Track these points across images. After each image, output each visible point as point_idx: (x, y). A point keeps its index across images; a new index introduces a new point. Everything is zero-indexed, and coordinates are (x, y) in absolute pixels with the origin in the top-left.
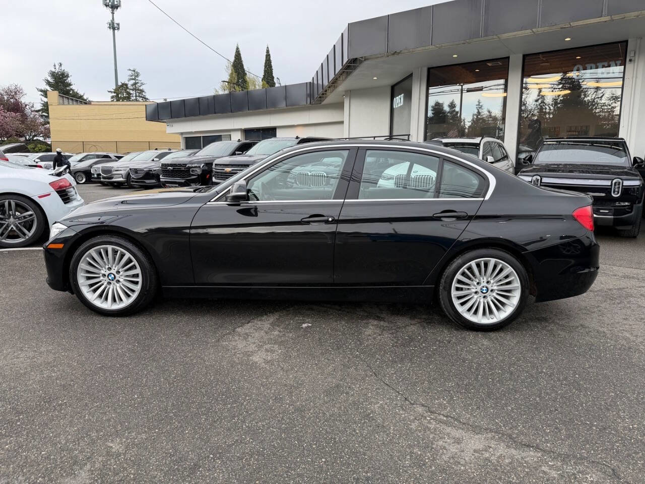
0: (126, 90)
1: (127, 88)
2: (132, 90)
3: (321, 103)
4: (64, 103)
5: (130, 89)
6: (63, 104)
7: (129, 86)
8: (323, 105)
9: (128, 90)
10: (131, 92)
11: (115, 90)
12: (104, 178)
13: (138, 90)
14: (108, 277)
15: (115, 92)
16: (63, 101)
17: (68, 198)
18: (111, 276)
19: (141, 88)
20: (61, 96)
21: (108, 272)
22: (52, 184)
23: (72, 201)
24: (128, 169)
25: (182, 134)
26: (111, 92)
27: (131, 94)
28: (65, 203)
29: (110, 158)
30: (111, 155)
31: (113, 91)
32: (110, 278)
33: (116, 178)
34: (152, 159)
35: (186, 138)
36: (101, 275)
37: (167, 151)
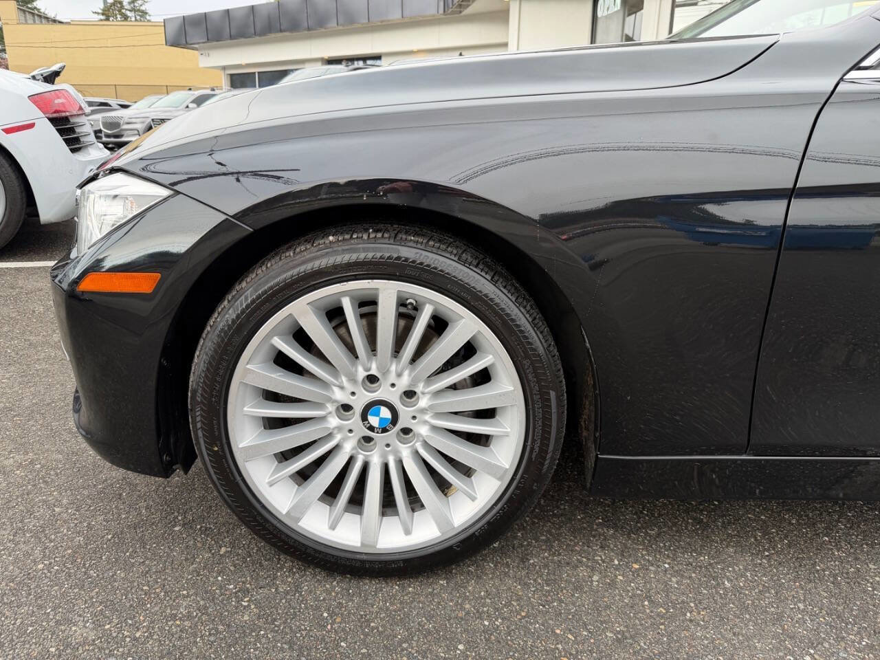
0: (120, 11)
1: (122, 7)
2: (130, 11)
3: (461, 12)
4: (26, 20)
5: (126, 10)
6: (26, 23)
7: (125, 4)
8: (465, 16)
9: (123, 11)
10: (129, 13)
11: (103, 10)
12: (108, 136)
13: (139, 10)
14: (364, 418)
15: (103, 14)
16: (25, 17)
17: (77, 140)
18: (377, 414)
19: (143, 8)
20: (20, 9)
21: (365, 397)
22: (35, 99)
23: (86, 146)
24: (150, 120)
25: (224, 68)
26: (98, 13)
27: (129, 17)
28: (73, 151)
29: (110, 106)
30: (113, 102)
31: (100, 11)
32: (374, 421)
33: (128, 136)
34: (185, 105)
35: (232, 75)
36: (331, 408)
37: (208, 92)
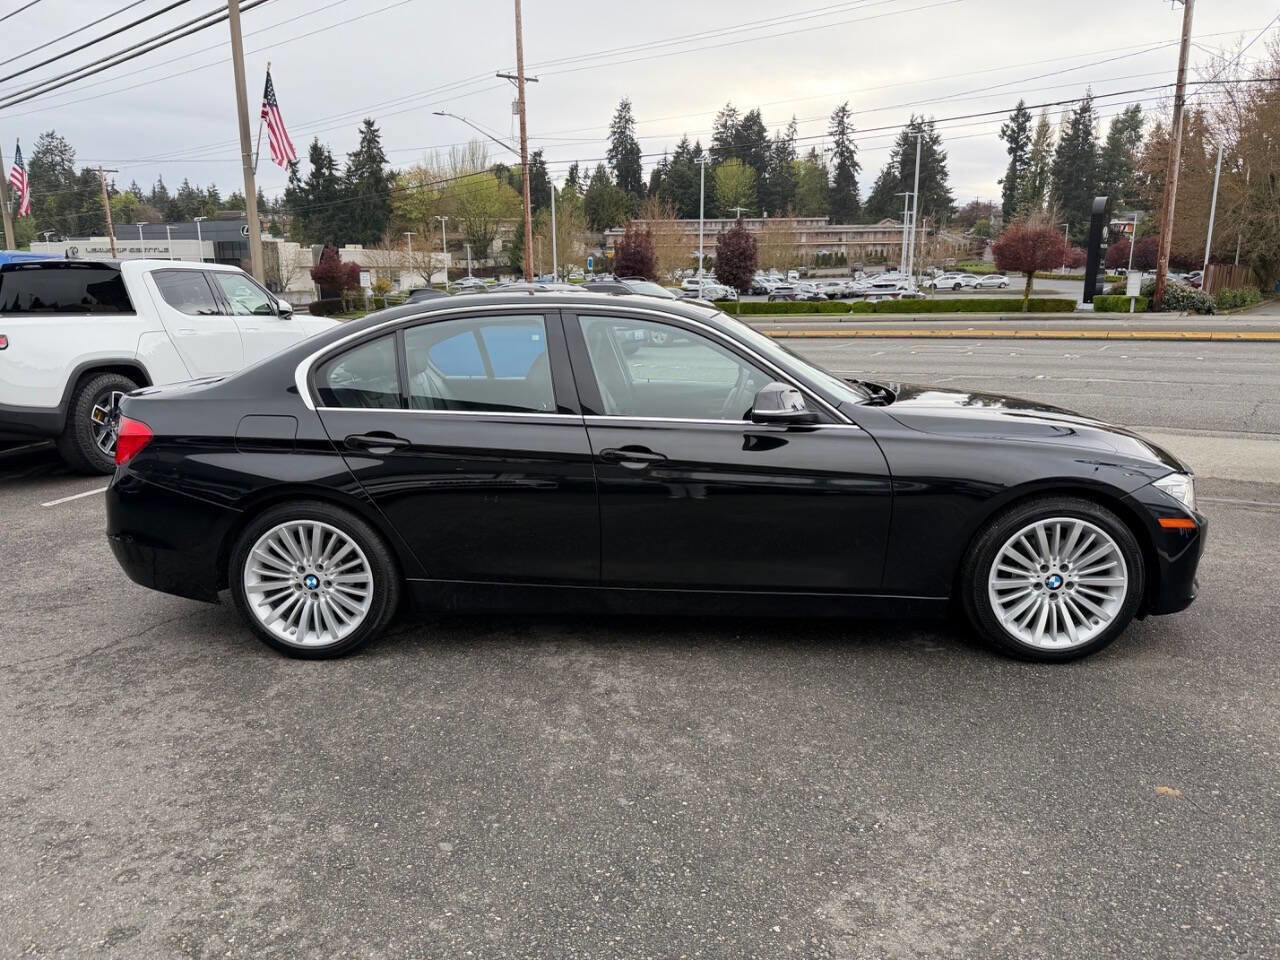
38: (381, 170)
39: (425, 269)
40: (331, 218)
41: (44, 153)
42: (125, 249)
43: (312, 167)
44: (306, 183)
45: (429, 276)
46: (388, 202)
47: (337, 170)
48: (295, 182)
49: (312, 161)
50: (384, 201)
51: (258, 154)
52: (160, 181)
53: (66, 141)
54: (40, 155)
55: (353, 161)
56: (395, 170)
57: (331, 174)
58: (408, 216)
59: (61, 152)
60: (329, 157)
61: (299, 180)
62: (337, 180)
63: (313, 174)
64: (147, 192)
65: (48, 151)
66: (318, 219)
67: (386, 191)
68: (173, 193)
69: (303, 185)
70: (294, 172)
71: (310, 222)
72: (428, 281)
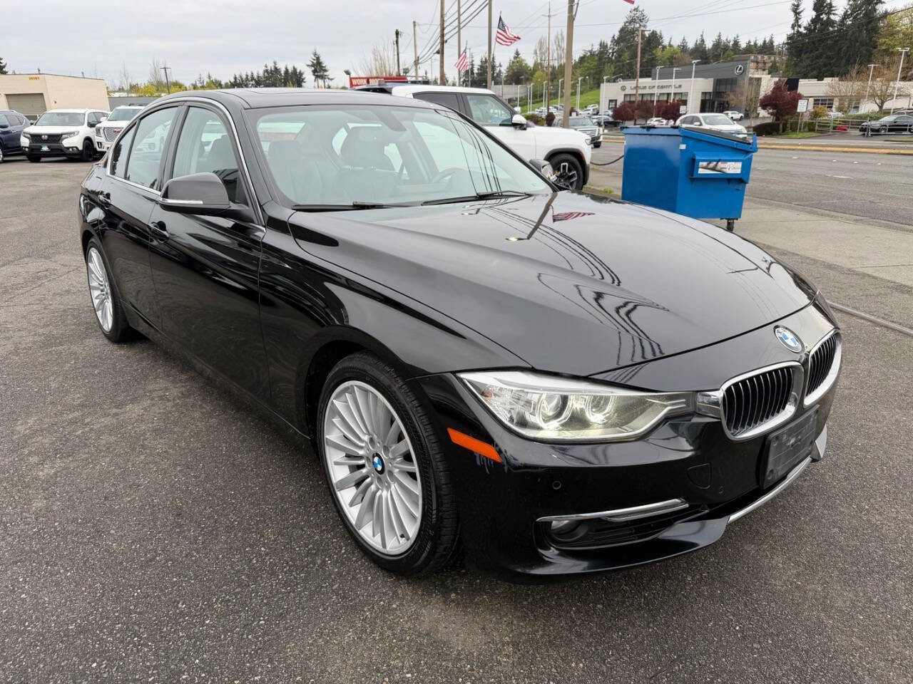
38: (875, 10)
39: (880, 97)
40: (819, 57)
41: (630, 23)
42: (654, 87)
43: (814, 14)
44: (805, 28)
45: (883, 103)
46: (874, 39)
47: (834, 14)
48: (796, 28)
49: (814, 9)
50: (870, 39)
51: (578, 4)
52: (702, 36)
53: (644, 13)
54: (627, 24)
55: (851, 5)
56: (890, 9)
57: (828, 18)
58: (891, 50)
59: (640, 20)
60: (830, 4)
61: (800, 26)
62: (832, 23)
63: (813, 21)
64: (691, 45)
65: (632, 21)
66: (808, 58)
67: (875, 30)
68: (709, 45)
69: (802, 30)
70: (797, 20)
71: (801, 60)
72: (881, 107)
